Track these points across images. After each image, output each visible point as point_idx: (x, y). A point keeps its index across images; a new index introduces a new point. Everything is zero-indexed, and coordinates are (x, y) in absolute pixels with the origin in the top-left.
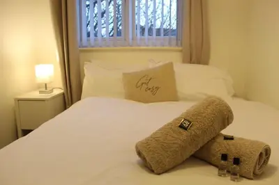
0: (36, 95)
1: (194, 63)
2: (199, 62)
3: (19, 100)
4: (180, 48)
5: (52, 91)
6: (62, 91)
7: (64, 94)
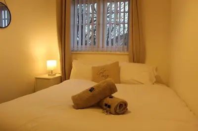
0: (46, 76)
1: (135, 62)
2: (138, 62)
3: (37, 79)
4: (128, 53)
5: (55, 75)
6: (60, 75)
7: (61, 77)
